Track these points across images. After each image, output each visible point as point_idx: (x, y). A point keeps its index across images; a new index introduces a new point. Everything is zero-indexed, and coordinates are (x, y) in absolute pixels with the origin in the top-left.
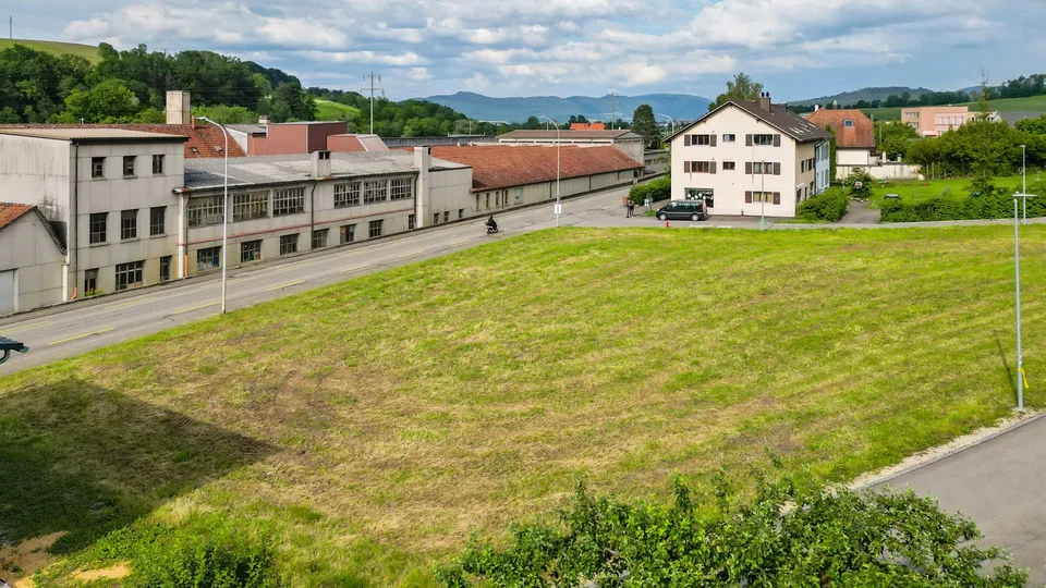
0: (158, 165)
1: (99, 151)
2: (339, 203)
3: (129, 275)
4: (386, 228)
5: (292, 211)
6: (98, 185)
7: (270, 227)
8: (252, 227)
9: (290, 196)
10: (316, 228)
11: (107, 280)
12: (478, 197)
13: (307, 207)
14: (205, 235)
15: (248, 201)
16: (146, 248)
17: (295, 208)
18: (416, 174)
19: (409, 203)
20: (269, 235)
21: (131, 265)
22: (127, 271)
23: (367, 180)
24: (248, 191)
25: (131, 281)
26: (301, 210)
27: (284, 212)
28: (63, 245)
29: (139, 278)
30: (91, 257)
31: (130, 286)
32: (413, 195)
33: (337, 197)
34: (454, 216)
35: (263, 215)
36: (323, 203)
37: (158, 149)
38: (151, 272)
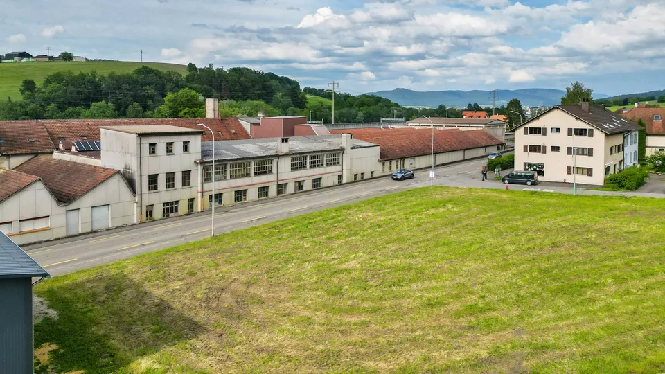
0: (186, 147)
1: (153, 140)
2: (294, 168)
3: (170, 209)
4: (324, 183)
5: (265, 173)
6: (153, 159)
7: (252, 183)
8: (241, 182)
9: (264, 165)
10: (280, 183)
11: (158, 212)
12: (384, 164)
13: (274, 171)
14: (213, 187)
15: (239, 167)
16: (180, 194)
17: (267, 171)
18: (343, 150)
19: (338, 168)
20: (252, 186)
21: (172, 203)
22: (170, 207)
23: (311, 154)
24: (239, 161)
25: (172, 212)
26: (271, 172)
27: (260, 173)
28: (134, 192)
29: (176, 210)
30: (149, 198)
31: (171, 215)
32: (341, 163)
33: (292, 165)
34: (367, 176)
35: (248, 175)
36: (284, 169)
37: (186, 138)
38: (183, 208)
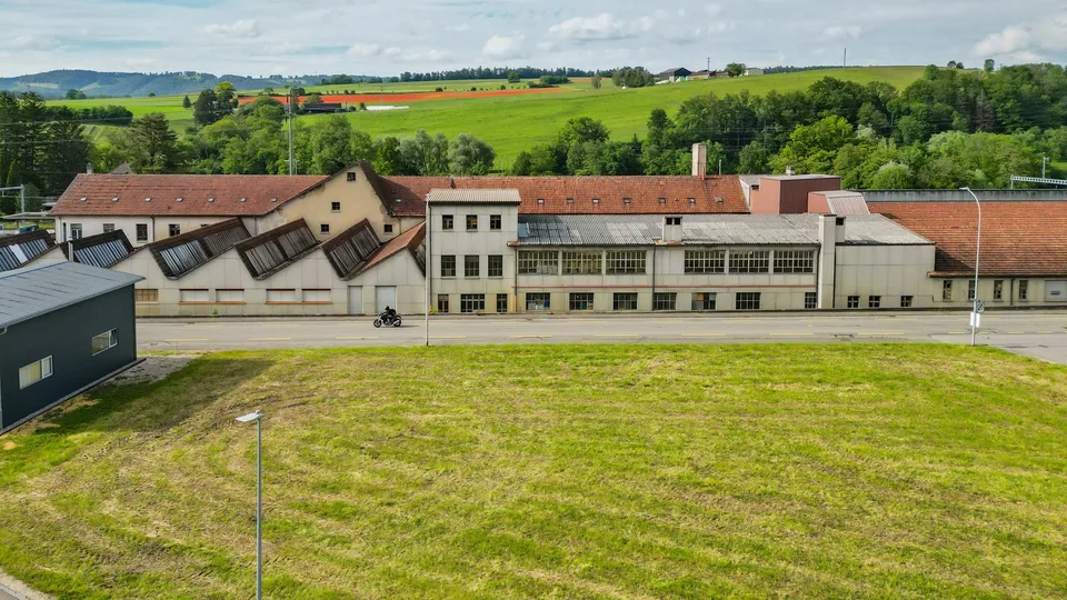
0: (496, 223)
1: (448, 211)
2: (694, 269)
3: (472, 304)
5: (631, 271)
6: (447, 234)
7: (604, 285)
8: (582, 281)
9: (629, 259)
10: (659, 291)
11: (455, 303)
13: (649, 269)
14: (534, 282)
15: (580, 258)
16: (485, 285)
17: (635, 269)
19: (804, 278)
20: (599, 290)
21: (476, 296)
22: (473, 300)
23: (735, 248)
24: (577, 249)
25: (476, 308)
26: (643, 271)
27: (621, 272)
28: (424, 275)
29: (482, 307)
30: (445, 286)
31: (475, 311)
32: (815, 270)
33: (689, 264)
35: (596, 271)
36: (670, 270)
37: (495, 211)
38: (491, 303)
